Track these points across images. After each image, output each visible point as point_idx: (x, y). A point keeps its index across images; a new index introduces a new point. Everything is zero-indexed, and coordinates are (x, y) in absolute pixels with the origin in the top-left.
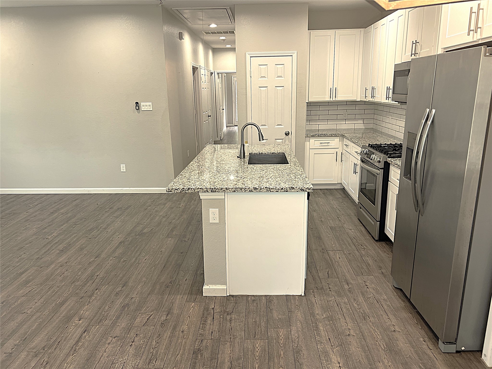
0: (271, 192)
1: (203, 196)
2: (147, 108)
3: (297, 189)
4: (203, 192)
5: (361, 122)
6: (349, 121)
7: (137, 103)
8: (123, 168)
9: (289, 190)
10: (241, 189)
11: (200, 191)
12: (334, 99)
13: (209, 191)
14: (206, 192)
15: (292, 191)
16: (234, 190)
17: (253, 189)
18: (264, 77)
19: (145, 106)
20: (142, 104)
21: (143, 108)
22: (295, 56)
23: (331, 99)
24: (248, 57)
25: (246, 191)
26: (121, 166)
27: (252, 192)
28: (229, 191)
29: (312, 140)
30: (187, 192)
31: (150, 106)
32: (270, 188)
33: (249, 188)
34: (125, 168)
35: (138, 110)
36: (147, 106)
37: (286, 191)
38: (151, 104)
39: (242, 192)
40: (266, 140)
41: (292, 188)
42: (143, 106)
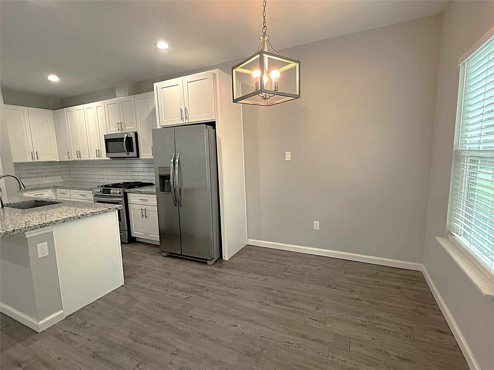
0: (96, 216)
1: (28, 235)
3: (113, 208)
4: (31, 230)
5: (60, 177)
9: (108, 211)
10: (70, 218)
11: (28, 229)
12: (36, 160)
13: (38, 227)
14: (34, 229)
15: (110, 211)
16: (64, 220)
17: (80, 216)
23: (34, 161)
25: (75, 219)
27: (80, 218)
28: (59, 223)
30: (11, 235)
32: (94, 212)
33: (77, 216)
37: (106, 212)
39: (71, 220)
41: (109, 209)
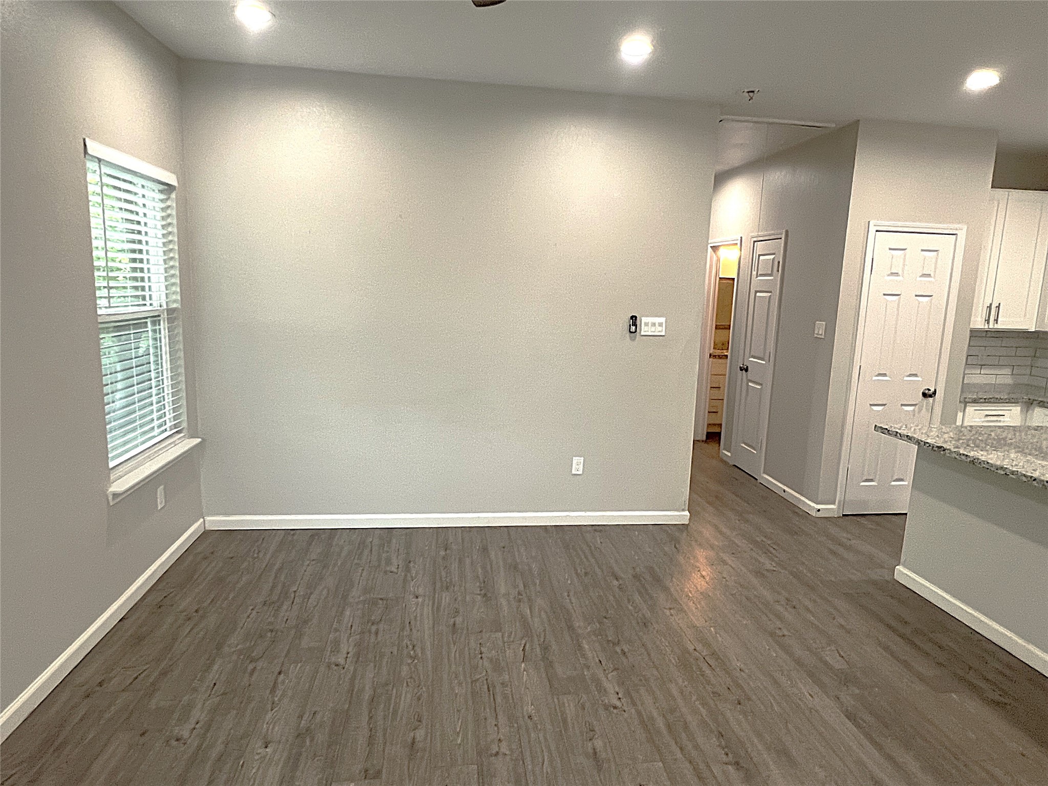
2: (653, 329)
5: (1007, 371)
6: (991, 369)
7: (634, 318)
8: (578, 465)
12: (992, 325)
18: (896, 274)
19: (651, 325)
20: (644, 320)
21: (645, 330)
22: (962, 235)
23: (987, 326)
24: (872, 229)
26: (574, 462)
29: (970, 409)
31: (660, 325)
34: (581, 467)
35: (633, 334)
36: (654, 324)
38: (663, 320)
40: (883, 407)
42: (646, 324)
